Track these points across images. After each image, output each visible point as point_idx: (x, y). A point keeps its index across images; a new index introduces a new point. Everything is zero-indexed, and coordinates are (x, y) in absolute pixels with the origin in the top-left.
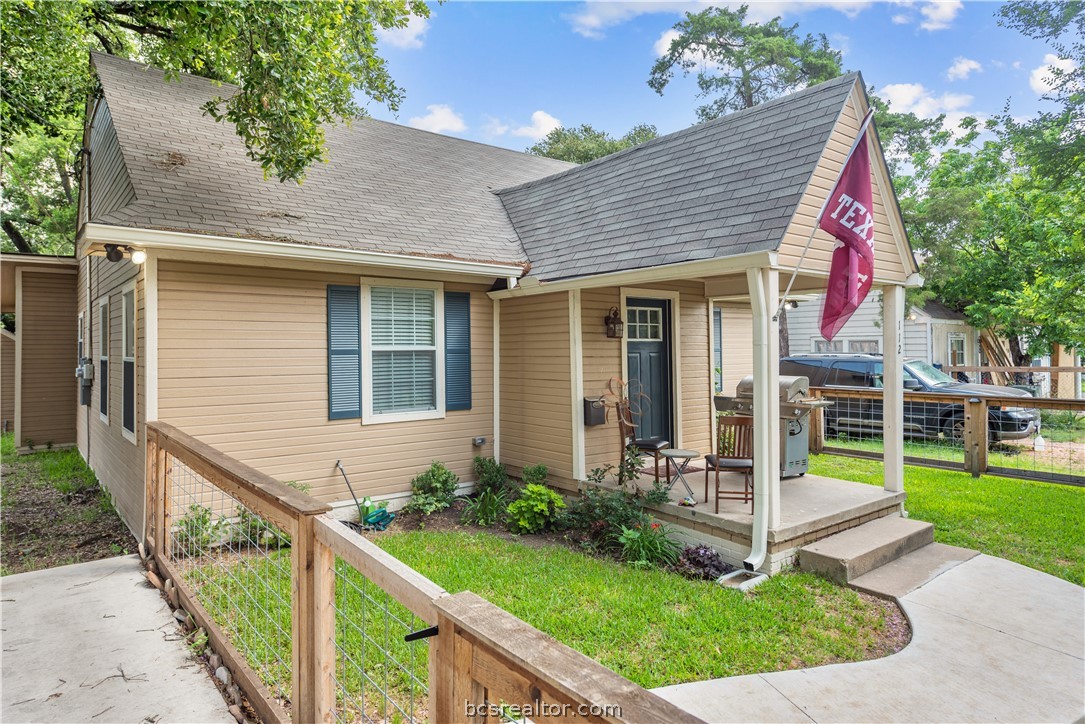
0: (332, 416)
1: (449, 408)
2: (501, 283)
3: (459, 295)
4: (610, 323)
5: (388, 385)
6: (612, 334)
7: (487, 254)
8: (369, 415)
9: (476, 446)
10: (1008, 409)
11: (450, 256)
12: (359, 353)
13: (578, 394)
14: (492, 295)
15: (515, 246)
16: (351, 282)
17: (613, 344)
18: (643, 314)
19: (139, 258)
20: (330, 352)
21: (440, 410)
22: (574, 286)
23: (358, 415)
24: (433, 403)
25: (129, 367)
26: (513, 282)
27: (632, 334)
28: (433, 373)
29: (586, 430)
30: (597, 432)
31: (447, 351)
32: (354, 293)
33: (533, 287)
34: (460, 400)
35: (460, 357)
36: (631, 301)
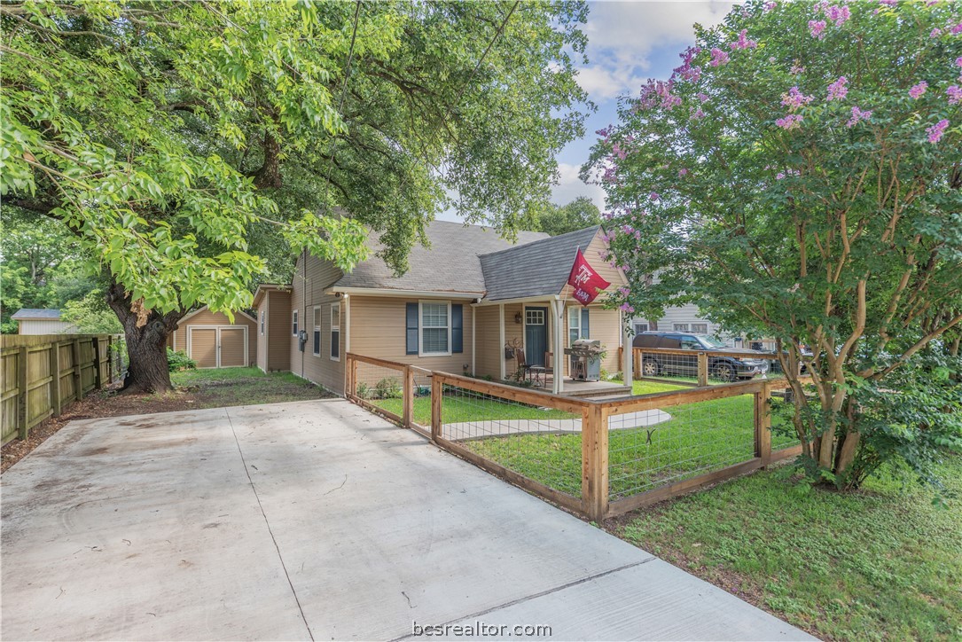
0: (408, 353)
1: (453, 352)
2: (475, 301)
3: (458, 306)
4: (518, 317)
5: (429, 342)
6: (517, 322)
7: (469, 289)
8: (421, 354)
9: (465, 368)
10: (743, 359)
11: (453, 291)
12: (418, 329)
13: (503, 347)
14: (472, 305)
15: (483, 284)
16: (415, 301)
17: (519, 326)
18: (534, 314)
19: (346, 296)
20: (407, 329)
21: (449, 353)
22: (502, 303)
23: (417, 353)
24: (446, 350)
25: (335, 335)
26: (479, 300)
27: (529, 321)
28: (447, 338)
29: (506, 361)
30: (511, 361)
31: (453, 329)
32: (416, 305)
33: (487, 302)
34: (458, 348)
35: (459, 331)
36: (527, 308)
